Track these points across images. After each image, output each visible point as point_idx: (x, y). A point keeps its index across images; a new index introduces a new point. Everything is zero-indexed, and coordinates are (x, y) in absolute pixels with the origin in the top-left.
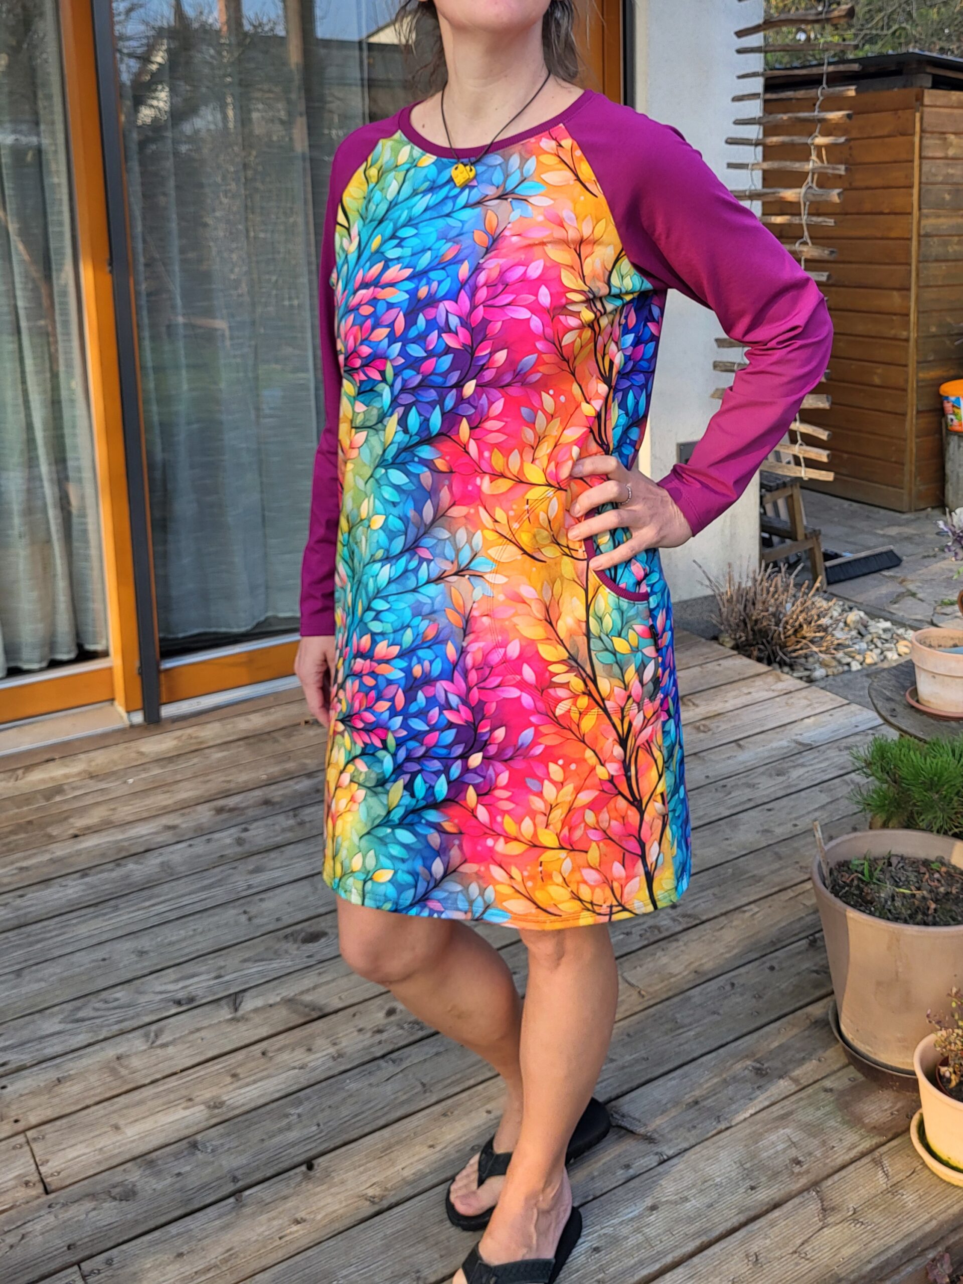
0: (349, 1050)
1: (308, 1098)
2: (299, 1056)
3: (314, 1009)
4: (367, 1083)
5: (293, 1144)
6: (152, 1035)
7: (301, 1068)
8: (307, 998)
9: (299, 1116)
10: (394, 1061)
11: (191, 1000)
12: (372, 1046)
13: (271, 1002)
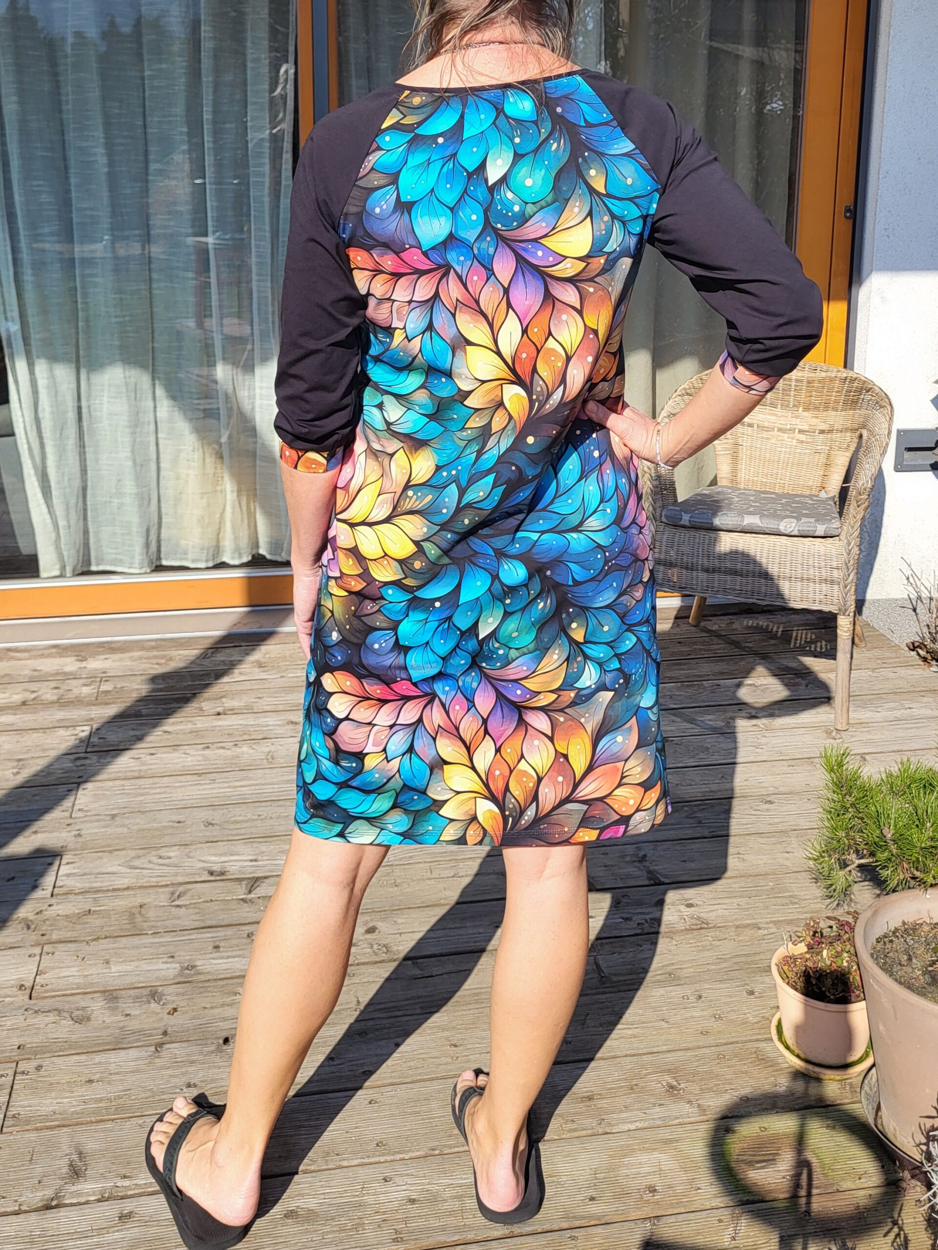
6: (177, 894)
11: (222, 873)
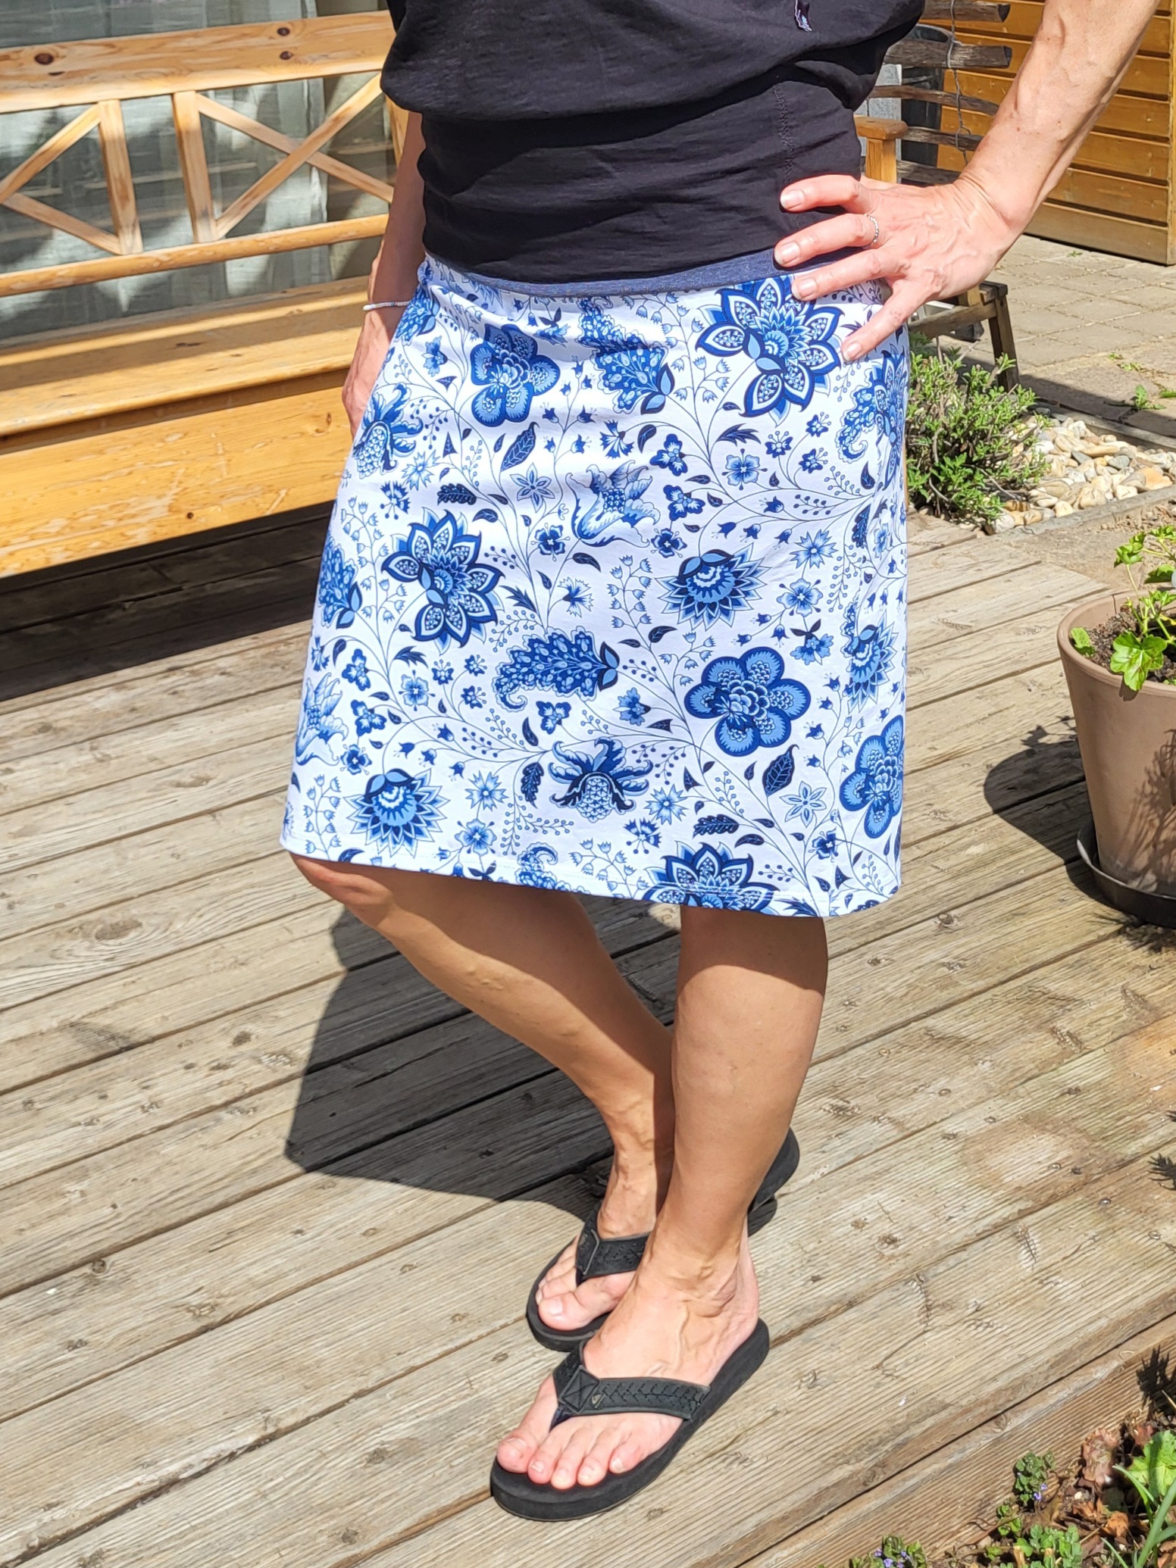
0: (168, 1097)
1: (99, 1168)
2: (88, 1105)
3: (113, 1038)
4: (196, 1143)
5: (71, 1235)
7: (90, 1123)
8: (102, 1021)
9: (83, 1193)
10: (242, 1111)
12: (207, 1089)
13: (44, 1029)
